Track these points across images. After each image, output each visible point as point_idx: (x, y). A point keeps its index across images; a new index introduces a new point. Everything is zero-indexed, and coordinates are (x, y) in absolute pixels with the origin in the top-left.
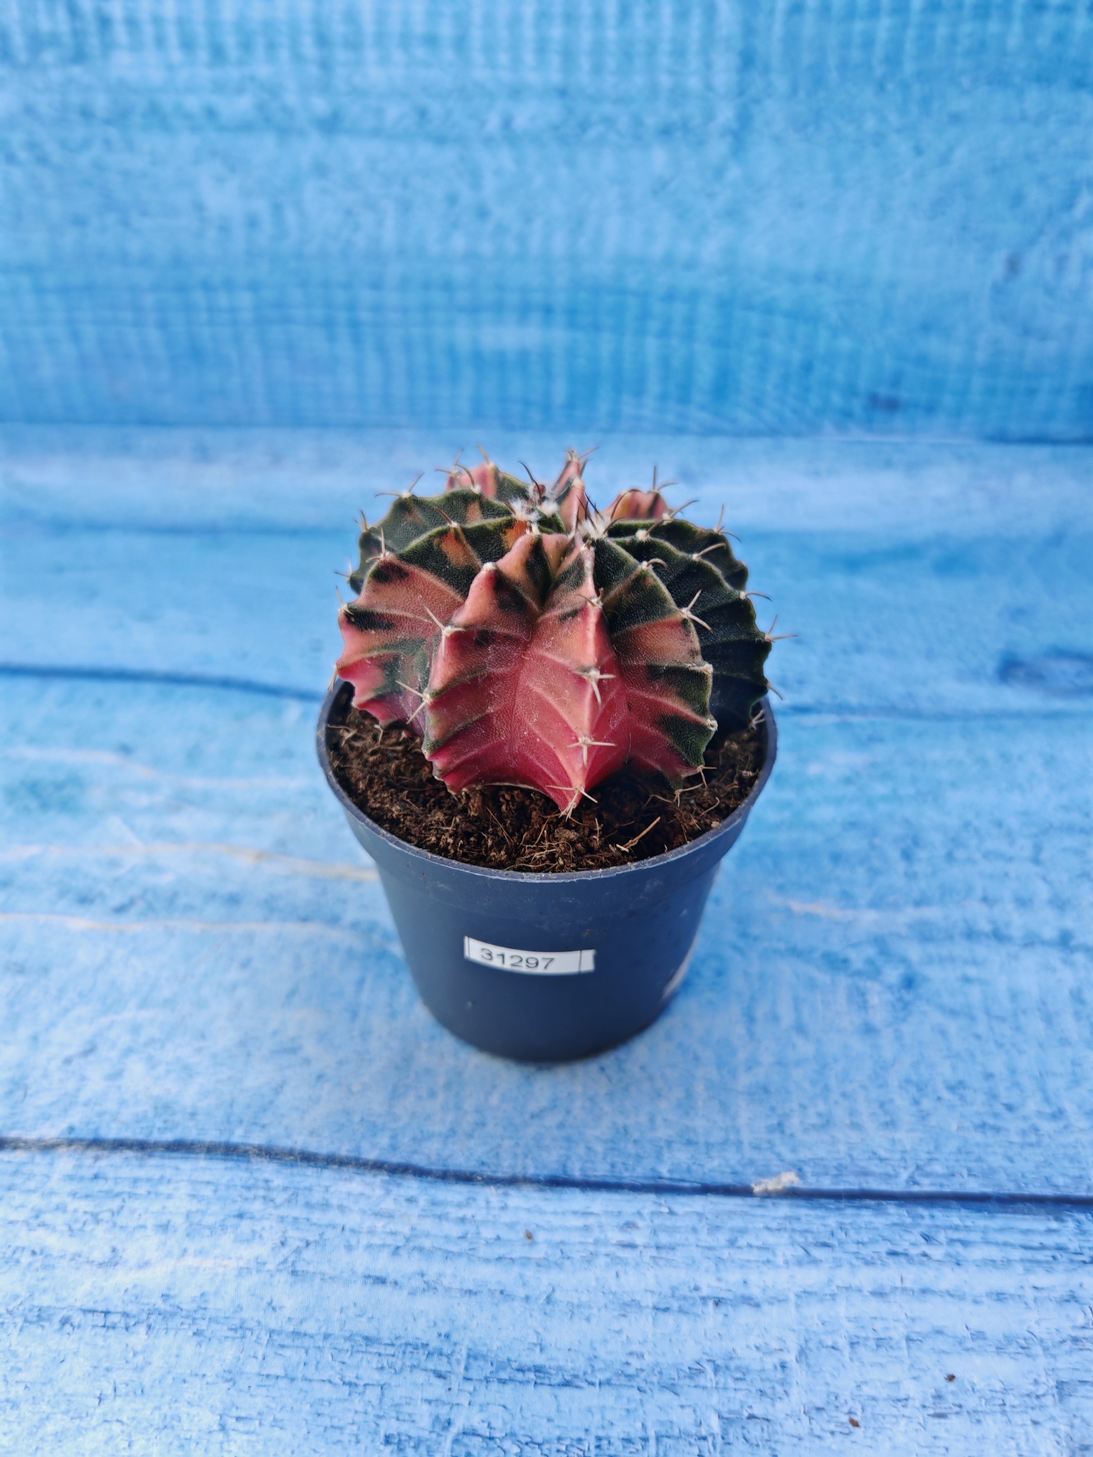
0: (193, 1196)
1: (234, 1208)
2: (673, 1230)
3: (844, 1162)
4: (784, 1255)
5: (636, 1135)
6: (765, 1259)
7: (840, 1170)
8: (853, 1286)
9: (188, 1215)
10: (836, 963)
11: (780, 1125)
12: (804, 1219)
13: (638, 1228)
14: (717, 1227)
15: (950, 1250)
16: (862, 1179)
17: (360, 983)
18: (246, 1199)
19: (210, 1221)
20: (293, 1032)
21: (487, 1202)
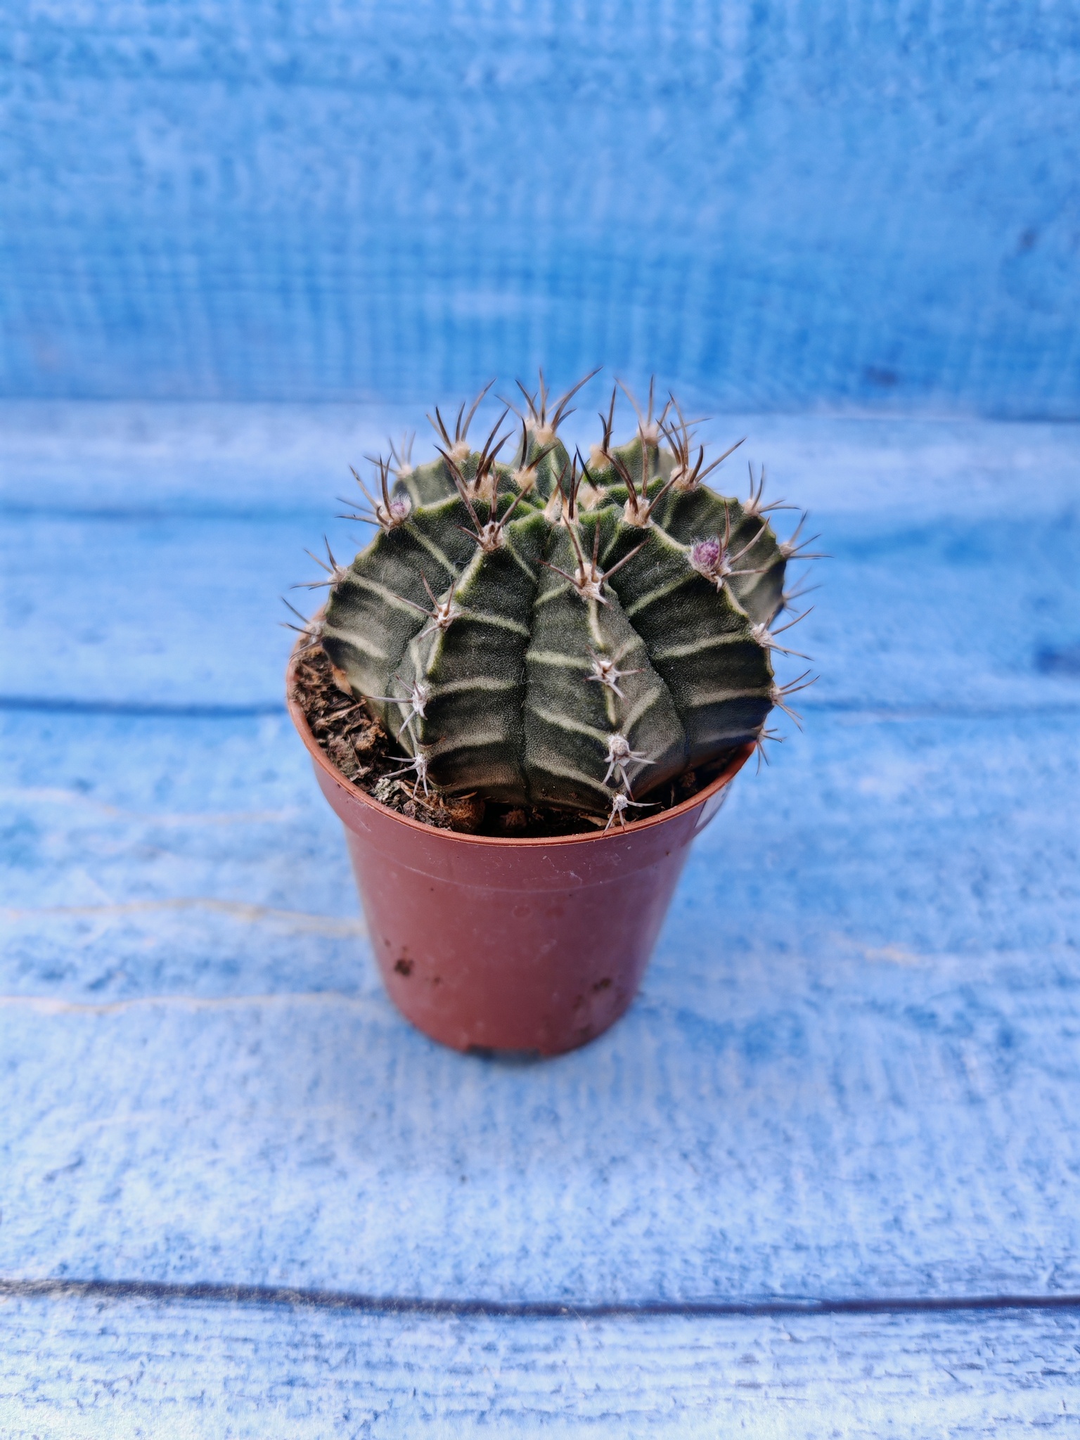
0: (230, 1358)
1: (282, 1373)
2: (799, 1361)
3: (976, 1264)
4: (929, 1383)
5: (737, 1241)
6: (907, 1389)
7: (973, 1275)
8: (1013, 1417)
9: (226, 1382)
10: (923, 1019)
11: (897, 1220)
12: (944, 1337)
13: (758, 1362)
14: (849, 1354)
16: (999, 1283)
17: (392, 1065)
18: (295, 1361)
19: (254, 1389)
20: (321, 1138)
21: (579, 1342)
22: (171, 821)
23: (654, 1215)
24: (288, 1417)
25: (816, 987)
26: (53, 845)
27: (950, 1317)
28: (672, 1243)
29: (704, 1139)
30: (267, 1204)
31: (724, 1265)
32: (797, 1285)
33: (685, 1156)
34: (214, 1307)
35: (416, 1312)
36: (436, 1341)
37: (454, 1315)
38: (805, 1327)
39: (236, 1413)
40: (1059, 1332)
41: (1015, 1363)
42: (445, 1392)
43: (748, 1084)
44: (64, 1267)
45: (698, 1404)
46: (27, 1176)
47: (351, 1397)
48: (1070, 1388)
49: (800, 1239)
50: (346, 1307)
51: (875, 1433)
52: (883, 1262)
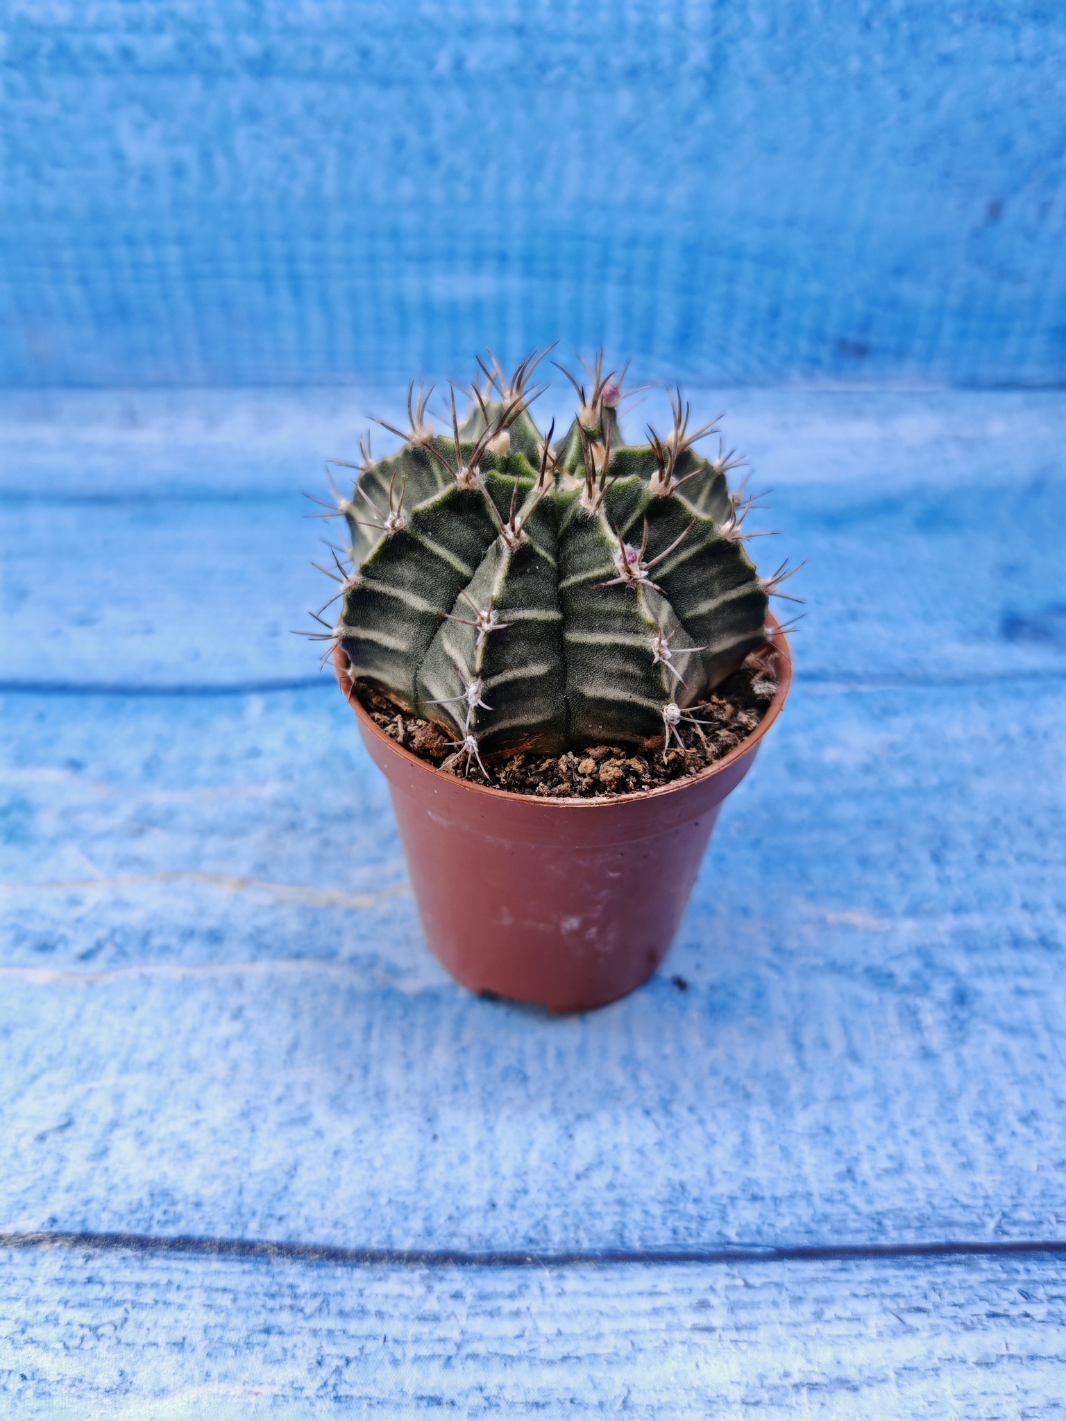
0: (210, 1307)
1: (259, 1321)
2: (754, 1305)
3: (925, 1211)
4: (877, 1326)
5: (695, 1193)
6: (855, 1332)
7: (923, 1223)
8: (957, 1357)
9: (206, 1329)
10: (880, 978)
11: (849, 1171)
12: (892, 1281)
13: (713, 1307)
14: (800, 1298)
15: (1053, 1308)
16: (947, 1230)
17: (368, 1029)
18: (271, 1310)
19: (232, 1337)
20: (300, 1098)
21: (542, 1289)
22: (160, 798)
23: (617, 1169)
24: (264, 1362)
25: (778, 950)
26: (46, 823)
27: (899, 1263)
28: (633, 1195)
29: (667, 1097)
30: (247, 1163)
31: (682, 1215)
32: (752, 1233)
33: (647, 1113)
34: (195, 1259)
35: (387, 1263)
36: (406, 1290)
37: (423, 1266)
38: (759, 1273)
39: (216, 1358)
40: (1004, 1276)
41: (961, 1306)
42: (414, 1339)
43: (710, 1043)
44: (53, 1221)
45: (655, 1347)
46: (19, 1137)
47: (324, 1343)
48: (1013, 1330)
49: (756, 1190)
50: (321, 1259)
51: (823, 1374)
52: (834, 1210)
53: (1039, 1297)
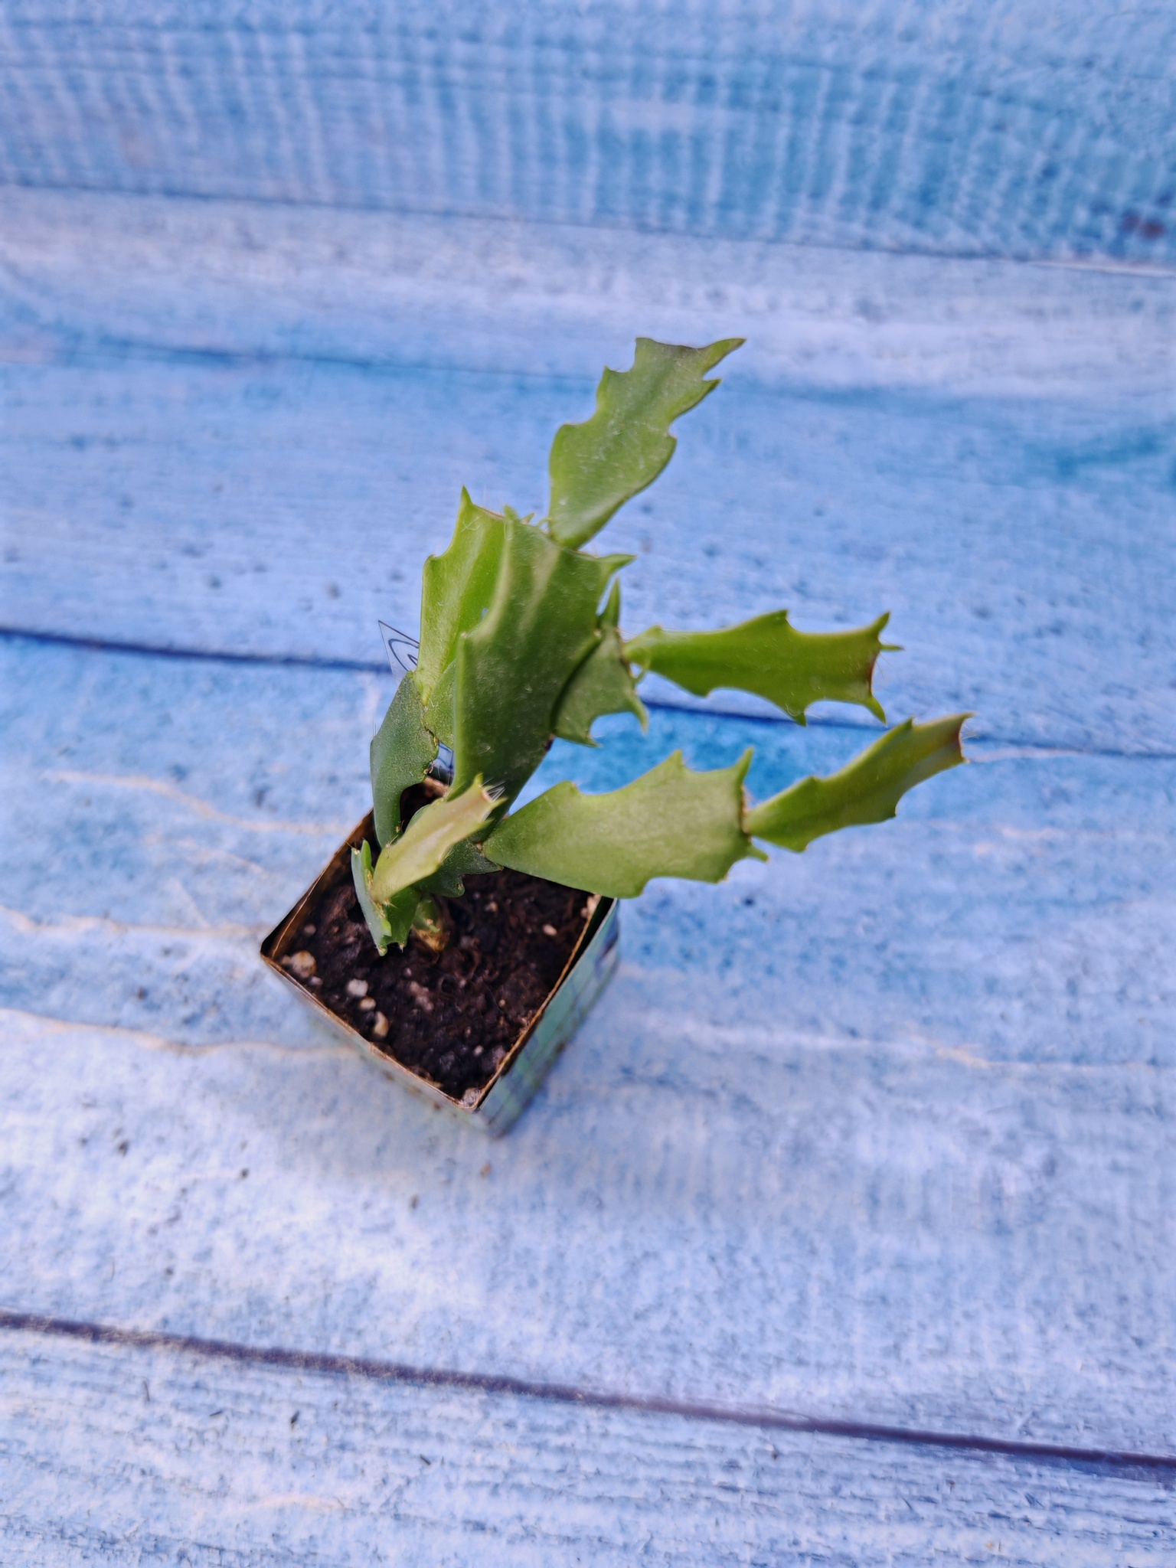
2: (777, 1473)
3: (958, 1401)
4: (887, 1509)
6: (866, 1513)
7: (953, 1412)
8: (952, 1551)
9: (291, 1443)
10: (975, 1134)
12: (911, 1468)
13: (741, 1469)
14: (822, 1472)
15: (1053, 1516)
16: (975, 1424)
18: (347, 1427)
22: (265, 829)
25: (878, 1085)
27: (921, 1451)
28: (686, 1343)
29: (734, 1243)
30: (332, 1272)
31: (729, 1371)
32: (791, 1400)
33: (712, 1259)
35: (451, 1385)
36: (465, 1414)
37: (483, 1390)
38: (789, 1441)
39: (299, 1470)
41: (967, 1502)
42: (468, 1464)
43: (788, 1187)
47: (389, 1463)
49: (802, 1353)
51: (829, 1547)
52: (874, 1387)
53: (1043, 1504)
